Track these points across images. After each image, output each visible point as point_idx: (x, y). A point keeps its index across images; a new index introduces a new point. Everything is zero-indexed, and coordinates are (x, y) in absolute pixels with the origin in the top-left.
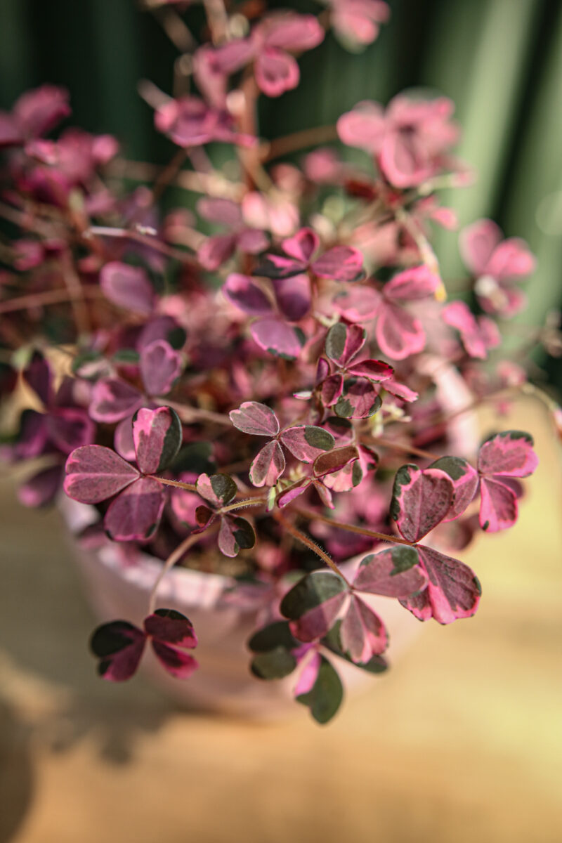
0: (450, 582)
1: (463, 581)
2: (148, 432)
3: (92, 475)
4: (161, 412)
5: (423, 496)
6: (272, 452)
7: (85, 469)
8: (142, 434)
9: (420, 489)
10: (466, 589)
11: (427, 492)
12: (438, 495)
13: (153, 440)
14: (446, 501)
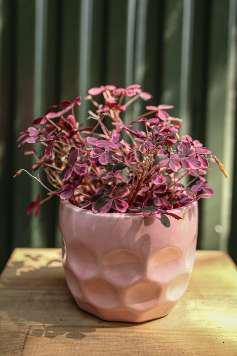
0: (193, 163)
1: (197, 163)
2: (115, 137)
3: (102, 143)
4: (118, 133)
5: (183, 147)
6: (144, 145)
7: (101, 143)
8: (114, 137)
9: (182, 146)
10: (198, 164)
11: (184, 146)
12: (187, 147)
13: (116, 138)
14: (189, 148)
